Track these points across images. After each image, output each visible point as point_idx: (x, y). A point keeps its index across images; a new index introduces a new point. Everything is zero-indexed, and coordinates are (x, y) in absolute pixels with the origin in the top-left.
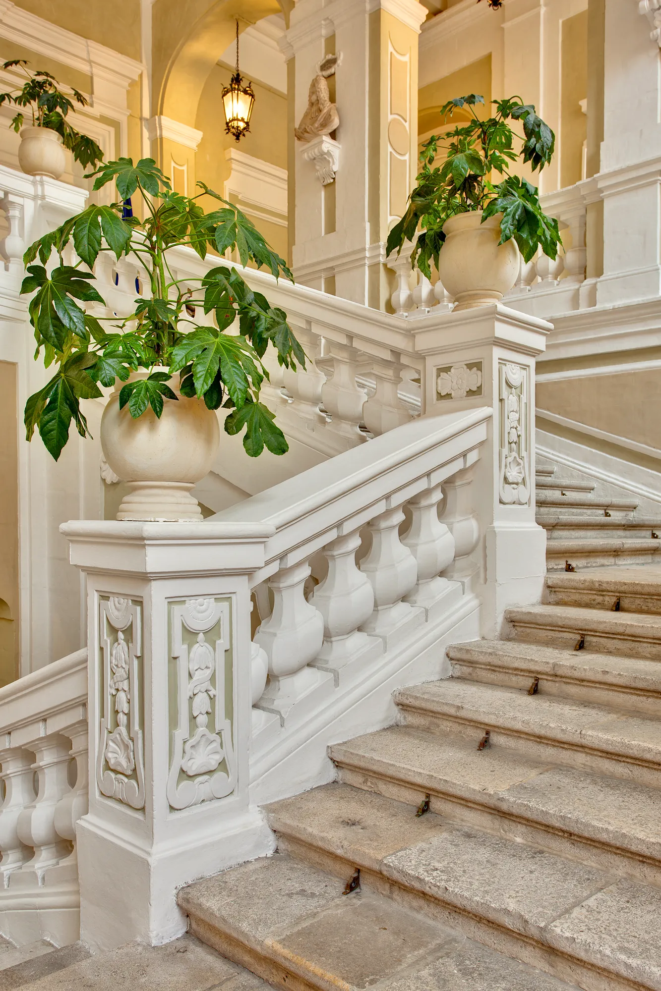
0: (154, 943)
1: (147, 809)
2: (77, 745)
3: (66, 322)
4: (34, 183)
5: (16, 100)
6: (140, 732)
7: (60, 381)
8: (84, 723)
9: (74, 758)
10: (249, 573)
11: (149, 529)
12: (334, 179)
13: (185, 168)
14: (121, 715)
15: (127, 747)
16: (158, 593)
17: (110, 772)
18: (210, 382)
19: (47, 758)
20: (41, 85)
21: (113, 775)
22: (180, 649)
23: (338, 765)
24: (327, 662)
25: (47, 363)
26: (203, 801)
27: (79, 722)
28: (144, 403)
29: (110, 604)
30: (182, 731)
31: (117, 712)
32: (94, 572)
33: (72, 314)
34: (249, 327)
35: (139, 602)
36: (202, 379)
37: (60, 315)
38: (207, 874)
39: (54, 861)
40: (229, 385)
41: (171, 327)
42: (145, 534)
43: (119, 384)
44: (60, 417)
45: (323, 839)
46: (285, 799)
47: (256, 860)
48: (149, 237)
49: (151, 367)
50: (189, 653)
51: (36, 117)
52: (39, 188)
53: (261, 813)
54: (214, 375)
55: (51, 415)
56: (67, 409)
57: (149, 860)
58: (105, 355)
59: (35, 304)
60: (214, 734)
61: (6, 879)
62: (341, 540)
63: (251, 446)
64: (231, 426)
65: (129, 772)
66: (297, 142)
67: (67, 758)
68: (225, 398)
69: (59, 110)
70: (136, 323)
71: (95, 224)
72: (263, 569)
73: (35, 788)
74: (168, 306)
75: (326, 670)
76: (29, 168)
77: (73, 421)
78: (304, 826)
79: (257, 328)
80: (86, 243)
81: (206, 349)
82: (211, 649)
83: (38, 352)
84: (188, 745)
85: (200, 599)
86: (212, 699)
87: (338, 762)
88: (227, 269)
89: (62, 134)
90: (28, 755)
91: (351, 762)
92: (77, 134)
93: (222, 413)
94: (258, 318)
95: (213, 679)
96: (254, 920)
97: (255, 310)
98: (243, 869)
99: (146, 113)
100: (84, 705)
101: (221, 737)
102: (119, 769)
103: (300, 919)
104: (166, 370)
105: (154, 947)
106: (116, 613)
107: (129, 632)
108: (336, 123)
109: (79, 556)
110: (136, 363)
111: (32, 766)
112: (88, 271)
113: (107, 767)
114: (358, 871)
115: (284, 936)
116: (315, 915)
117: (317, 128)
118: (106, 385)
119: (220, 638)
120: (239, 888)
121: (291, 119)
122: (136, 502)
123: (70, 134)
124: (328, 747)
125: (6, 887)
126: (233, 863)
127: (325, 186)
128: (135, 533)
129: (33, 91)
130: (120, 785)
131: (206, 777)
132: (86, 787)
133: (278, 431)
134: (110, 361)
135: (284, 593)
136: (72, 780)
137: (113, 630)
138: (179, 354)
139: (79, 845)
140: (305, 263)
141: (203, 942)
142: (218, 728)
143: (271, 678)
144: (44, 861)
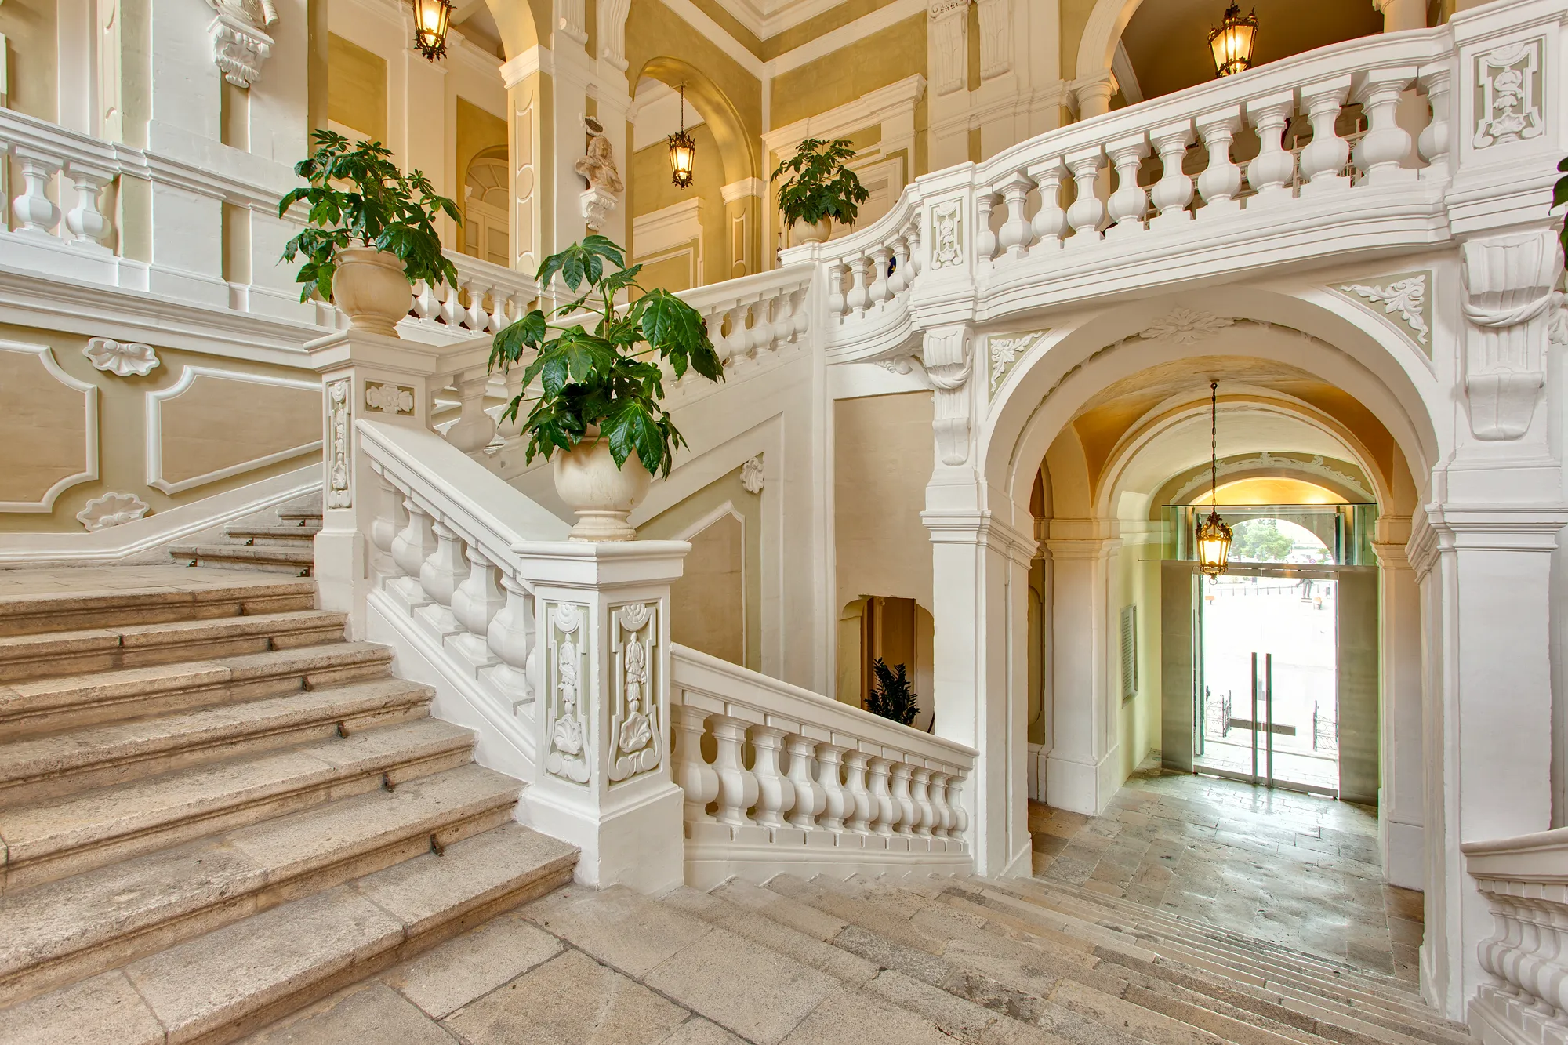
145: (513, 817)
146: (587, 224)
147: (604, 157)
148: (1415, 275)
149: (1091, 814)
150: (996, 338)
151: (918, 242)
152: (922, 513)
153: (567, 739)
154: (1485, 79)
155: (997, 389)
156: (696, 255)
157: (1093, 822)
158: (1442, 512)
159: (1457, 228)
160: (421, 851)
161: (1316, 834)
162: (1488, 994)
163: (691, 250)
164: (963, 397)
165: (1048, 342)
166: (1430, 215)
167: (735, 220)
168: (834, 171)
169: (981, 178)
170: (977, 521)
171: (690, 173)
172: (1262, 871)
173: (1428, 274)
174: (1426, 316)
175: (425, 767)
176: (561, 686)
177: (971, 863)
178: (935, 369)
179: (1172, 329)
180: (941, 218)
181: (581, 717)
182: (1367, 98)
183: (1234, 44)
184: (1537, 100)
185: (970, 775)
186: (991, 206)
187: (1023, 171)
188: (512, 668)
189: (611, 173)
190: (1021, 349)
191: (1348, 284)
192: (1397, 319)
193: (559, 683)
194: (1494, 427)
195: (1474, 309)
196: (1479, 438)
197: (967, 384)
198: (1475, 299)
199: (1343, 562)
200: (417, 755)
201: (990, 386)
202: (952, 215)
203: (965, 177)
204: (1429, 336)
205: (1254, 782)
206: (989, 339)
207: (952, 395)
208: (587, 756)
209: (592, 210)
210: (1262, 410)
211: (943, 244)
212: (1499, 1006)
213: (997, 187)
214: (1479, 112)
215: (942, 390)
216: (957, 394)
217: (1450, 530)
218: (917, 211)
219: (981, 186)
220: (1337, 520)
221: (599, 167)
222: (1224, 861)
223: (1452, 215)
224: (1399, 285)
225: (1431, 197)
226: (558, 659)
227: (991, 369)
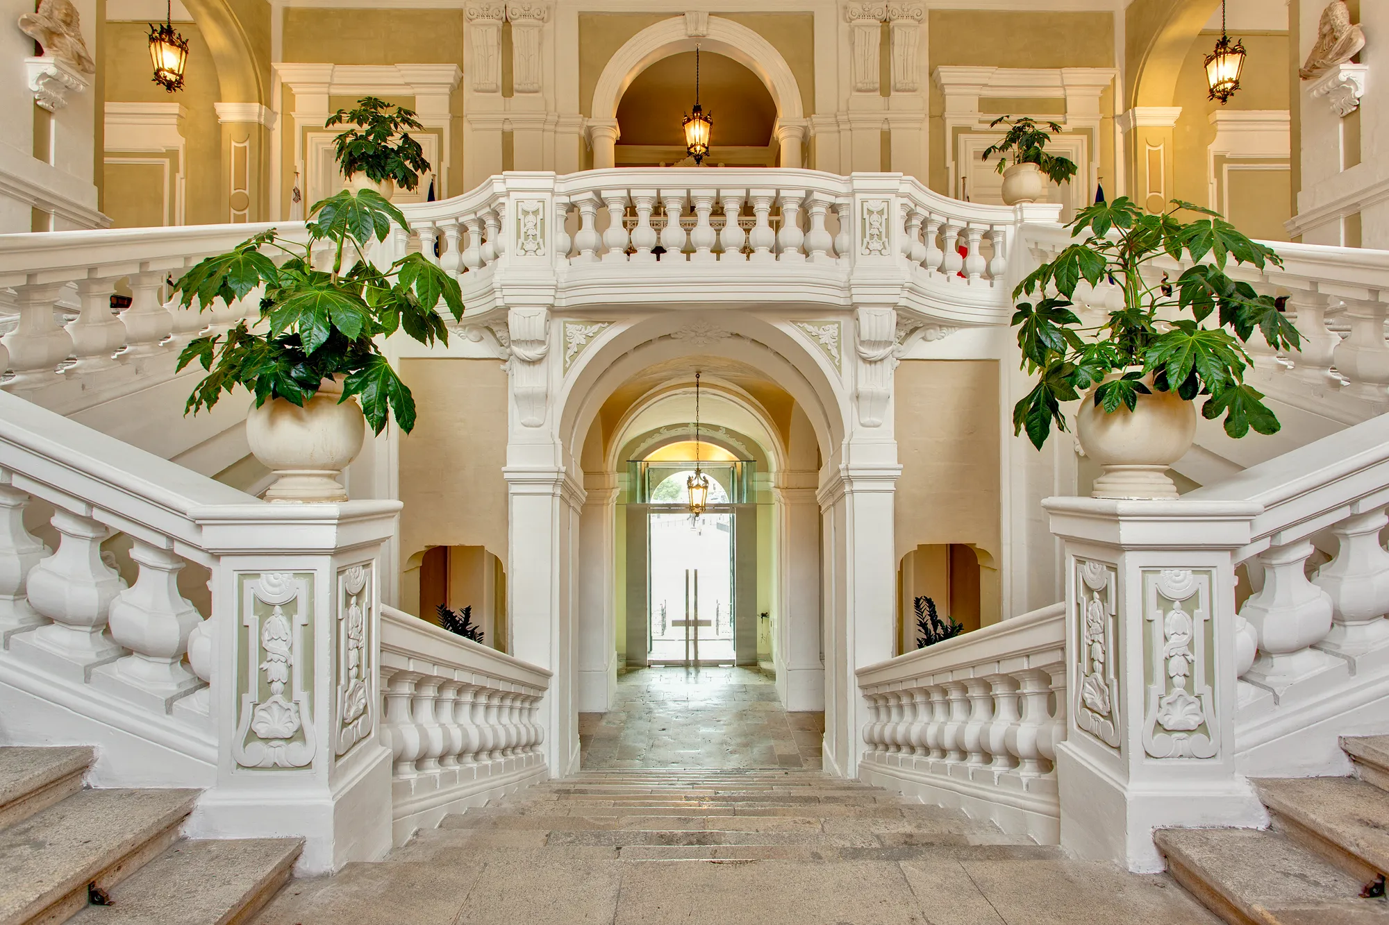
0: (1131, 869)
1: (1122, 748)
2: (1056, 682)
3: (1048, 343)
4: (1014, 211)
5: (1000, 149)
6: (1115, 681)
7: (1043, 388)
8: (1062, 664)
9: (1053, 692)
10: (1233, 549)
11: (1122, 507)
12: (1358, 106)
13: (1161, 147)
14: (1096, 663)
15: (1102, 691)
16: (1132, 563)
17: (1087, 710)
18: (1184, 377)
19: (1029, 688)
20: (1020, 129)
21: (1090, 713)
22: (1155, 613)
23: (1355, 760)
24: (1338, 646)
25: (1031, 371)
26: (1181, 756)
27: (1058, 663)
28: (1118, 400)
29: (1087, 568)
30: (1158, 687)
31: (1093, 660)
32: (1069, 540)
33: (1053, 336)
34: (1229, 315)
35: (1113, 568)
36: (1176, 375)
37: (1043, 338)
38: (1188, 825)
39: (1037, 774)
40: (1206, 378)
41: (1143, 329)
42: (1119, 512)
43: (1094, 387)
44: (1042, 415)
45: (1330, 830)
46: (1281, 779)
47: (1244, 829)
48: (1122, 255)
49: (1124, 368)
50: (1164, 618)
51: (1016, 155)
52: (1019, 213)
53: (1250, 784)
54: (1189, 371)
55: (1034, 415)
56: (1048, 410)
57: (1125, 793)
58: (1082, 363)
59: (1022, 332)
60: (1193, 697)
61: (996, 778)
62: (1355, 519)
63: (1233, 428)
64: (1209, 411)
65: (1105, 714)
66: (1302, 82)
67: (1047, 691)
68: (1202, 387)
69: (1036, 144)
70: (1110, 330)
71: (1073, 264)
72: (1247, 547)
73: (1019, 711)
74: (1141, 313)
75: (1337, 655)
76: (1010, 200)
77: (1053, 419)
78: (1304, 811)
79: (1239, 317)
80: (1065, 280)
81: (1179, 348)
82: (1188, 617)
83: (1023, 364)
84: (1164, 702)
85: (1176, 571)
86: (1190, 664)
87: (1354, 756)
88: (1205, 267)
89: (1039, 163)
90: (1013, 682)
91: (1375, 760)
92: (1052, 158)
93: (1199, 401)
94: (1240, 307)
95: (1191, 645)
96: (1240, 883)
97: (1237, 300)
98: (1227, 833)
99: (1119, 110)
100: (1063, 649)
101: (1201, 700)
102: (1095, 709)
103: (1297, 901)
104: (1139, 368)
105: (1131, 873)
106: (1092, 575)
107: (1104, 593)
108: (1360, 43)
109: (1058, 526)
110: (1110, 366)
111: (1017, 691)
112: (1066, 299)
113: (1084, 704)
114: (1382, 878)
115: (1277, 909)
116: (1318, 903)
117: (1332, 59)
118: (1082, 388)
119: (1198, 608)
120: (1222, 848)
121: (1295, 58)
122: (1110, 483)
123: (1046, 161)
124: (1341, 737)
125: (996, 784)
126: (1217, 823)
127: (1344, 117)
128: (1109, 510)
129: (1014, 136)
130: (1096, 723)
131: (1184, 735)
132: (1065, 718)
133: (1266, 411)
134: (1086, 368)
135: (1278, 571)
136: (1052, 710)
137: (1089, 590)
138: (1153, 357)
139: (1059, 765)
140: (1316, 207)
141: (1182, 886)
142: (1196, 692)
143: (1261, 654)
144: (1027, 771)
145: (182, 834)
146: (36, 100)
147: (68, 24)
148: (834, 323)
149: (603, 711)
150: (571, 323)
151: (499, 228)
152: (503, 469)
153: (273, 721)
154: (866, 216)
155: (571, 365)
156: (174, 169)
157: (606, 717)
158: (848, 469)
159: (856, 299)
160: (76, 907)
161: (744, 690)
162: (871, 756)
163: (167, 162)
164: (540, 369)
165: (612, 332)
166: (842, 289)
167: (233, 144)
168: (397, 136)
169: (561, 188)
170: (554, 476)
171: (181, 77)
172: (722, 723)
173: (839, 323)
174: (838, 348)
175: (20, 810)
176: (265, 665)
177: (546, 770)
178: (518, 342)
179: (693, 334)
180: (526, 213)
181: (299, 693)
182: (811, 207)
183: (697, 133)
184: (887, 236)
185: (546, 694)
186: (567, 213)
187: (597, 193)
188: (151, 659)
189: (79, 47)
190: (591, 334)
191: (802, 322)
192: (825, 348)
193: (260, 663)
194: (868, 419)
195: (862, 349)
196: (863, 425)
197: (546, 358)
198: (862, 343)
199: (736, 502)
200: (18, 794)
201: (565, 362)
202: (536, 212)
203: (549, 184)
204: (840, 361)
205: (686, 665)
206: (565, 322)
207: (532, 367)
208: (308, 736)
209: (44, 84)
210: (714, 394)
211: (527, 236)
212: (881, 760)
213: (574, 199)
214: (864, 235)
215: (523, 361)
216: (536, 366)
217: (850, 480)
218: (501, 200)
219: (559, 194)
220: (733, 472)
221: (60, 35)
222: (698, 723)
223: (854, 291)
224: (826, 327)
225: (842, 278)
226: (260, 634)
227: (566, 348)
